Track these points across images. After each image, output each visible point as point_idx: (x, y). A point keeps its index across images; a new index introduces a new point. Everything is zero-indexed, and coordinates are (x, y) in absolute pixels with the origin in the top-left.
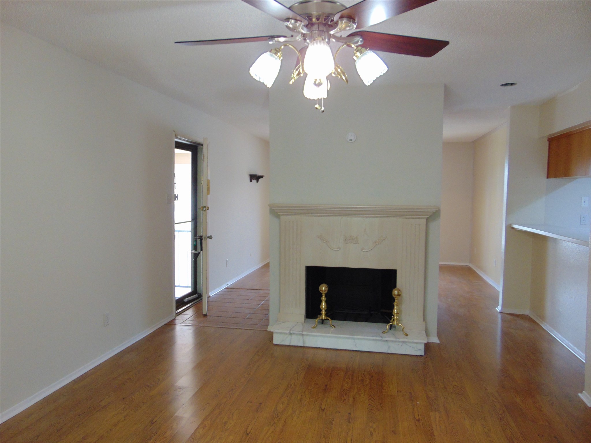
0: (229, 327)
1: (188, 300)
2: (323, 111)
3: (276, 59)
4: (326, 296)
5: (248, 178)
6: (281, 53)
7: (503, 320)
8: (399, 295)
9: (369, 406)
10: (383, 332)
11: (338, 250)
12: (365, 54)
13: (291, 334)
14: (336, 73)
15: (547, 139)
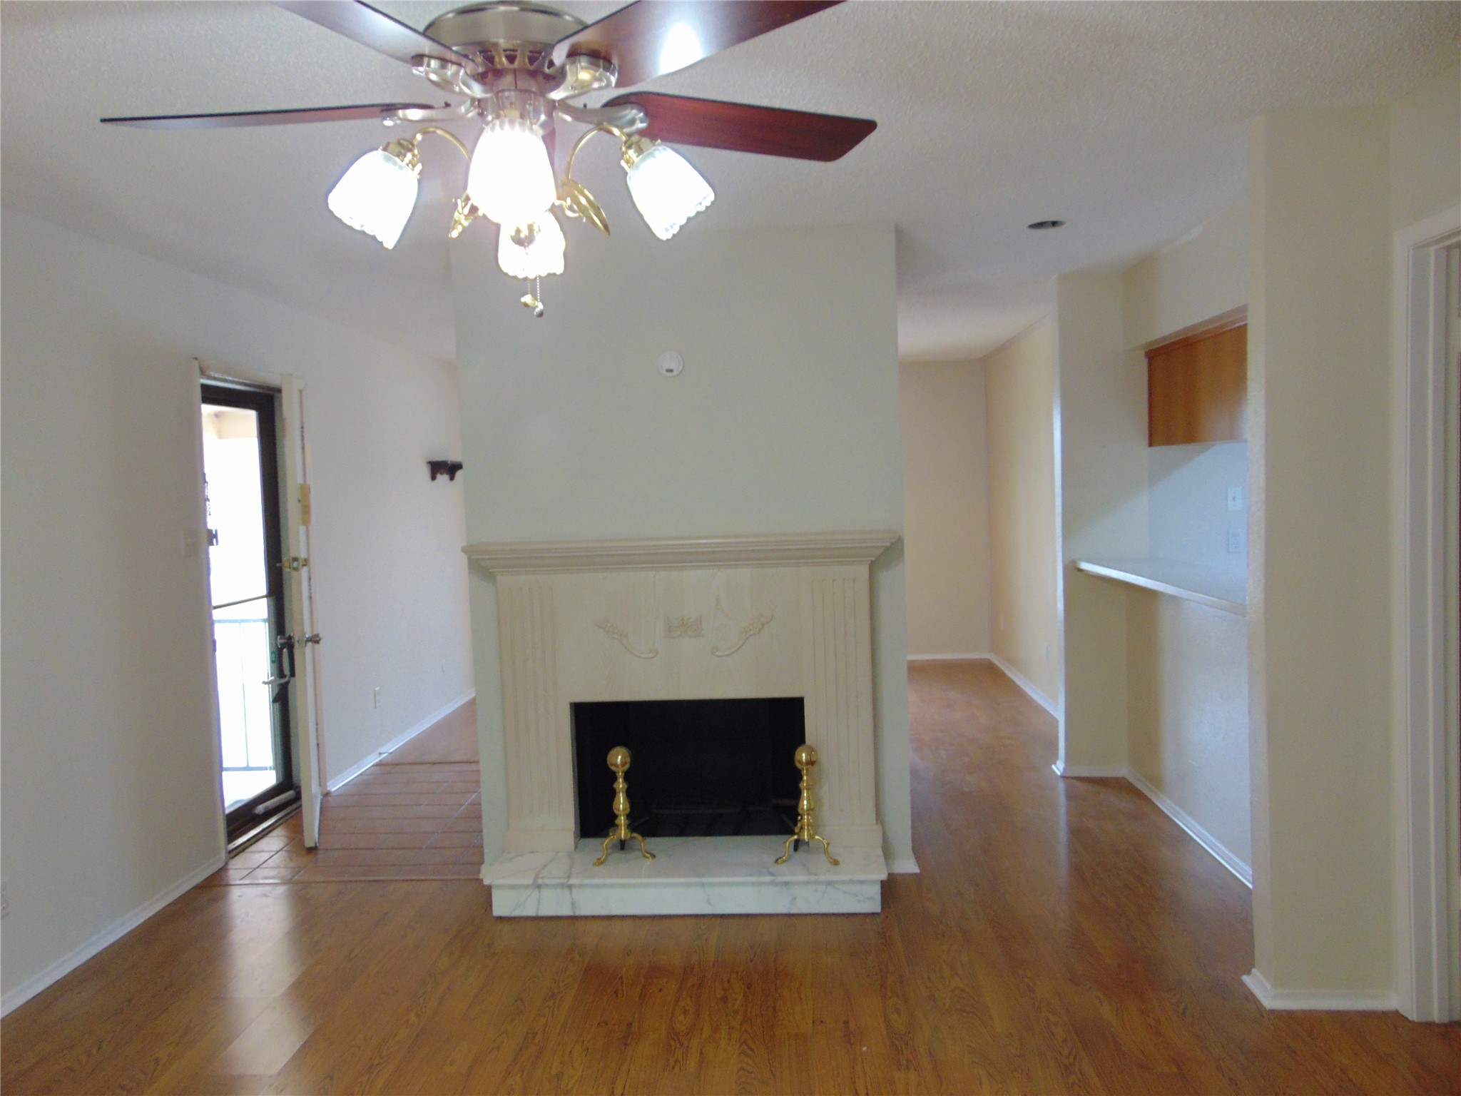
0: (377, 878)
1: (266, 808)
2: (541, 314)
3: (401, 168)
4: (627, 777)
5: (425, 472)
6: (416, 152)
7: (1071, 797)
8: (811, 763)
9: (740, 1073)
10: (776, 861)
11: (652, 655)
12: (651, 154)
13: (539, 887)
14: (575, 207)
15: (1142, 353)
